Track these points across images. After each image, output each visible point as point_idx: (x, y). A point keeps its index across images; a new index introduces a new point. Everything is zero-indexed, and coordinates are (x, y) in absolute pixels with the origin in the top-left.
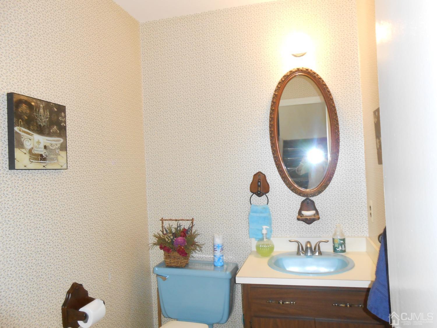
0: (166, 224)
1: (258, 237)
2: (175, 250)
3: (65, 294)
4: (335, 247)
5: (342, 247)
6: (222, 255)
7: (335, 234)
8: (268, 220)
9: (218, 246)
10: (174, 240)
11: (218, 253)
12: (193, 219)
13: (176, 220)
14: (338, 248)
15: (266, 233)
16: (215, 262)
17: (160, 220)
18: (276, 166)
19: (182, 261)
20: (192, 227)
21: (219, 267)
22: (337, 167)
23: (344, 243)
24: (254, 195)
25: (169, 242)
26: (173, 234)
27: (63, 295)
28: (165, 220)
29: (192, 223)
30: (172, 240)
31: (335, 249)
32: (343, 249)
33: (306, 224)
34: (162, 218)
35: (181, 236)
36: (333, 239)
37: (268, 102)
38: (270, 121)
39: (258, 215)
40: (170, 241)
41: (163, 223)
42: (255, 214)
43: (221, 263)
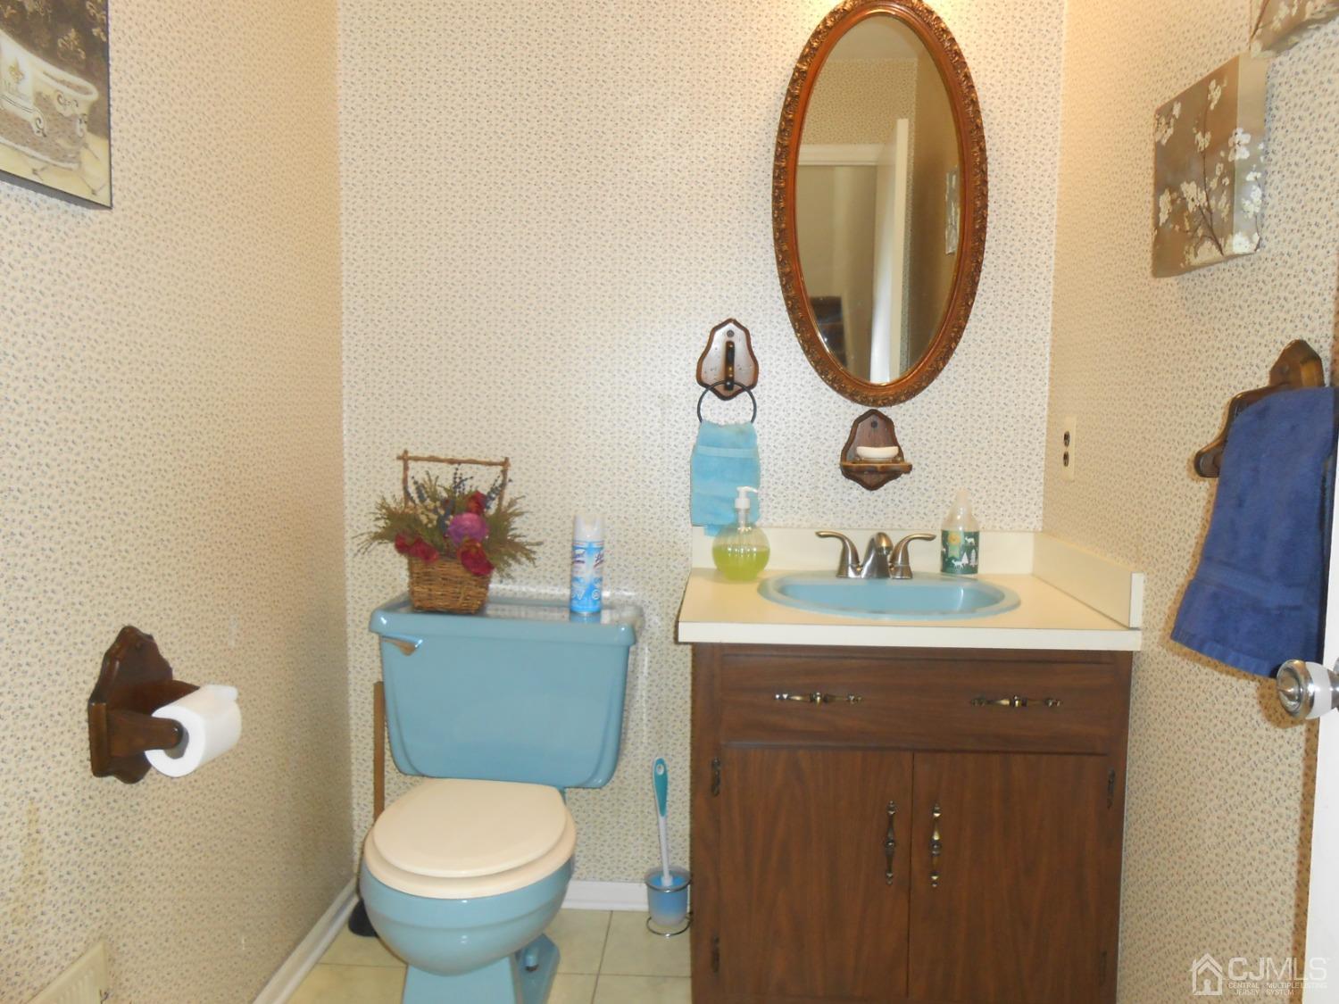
0: (418, 472)
1: (721, 522)
2: (449, 555)
3: (100, 660)
4: (950, 556)
5: (969, 559)
6: (598, 576)
7: (951, 519)
8: (749, 470)
9: (589, 550)
10: (448, 522)
11: (586, 572)
12: (507, 459)
13: (452, 462)
14: (960, 560)
15: (747, 506)
16: (576, 598)
17: (399, 458)
18: (787, 304)
19: (471, 593)
20: (503, 485)
21: (585, 613)
22: (971, 317)
23: (975, 546)
24: (710, 392)
25: (430, 526)
26: (445, 503)
27: (93, 663)
28: (416, 459)
29: (504, 472)
30: (441, 520)
31: (947, 564)
32: (973, 564)
33: (864, 490)
34: (406, 452)
35: (469, 511)
36: (945, 535)
37: (771, 95)
38: (777, 158)
39: (724, 452)
40: (435, 522)
41: (406, 468)
42: (714, 451)
43: (595, 602)
